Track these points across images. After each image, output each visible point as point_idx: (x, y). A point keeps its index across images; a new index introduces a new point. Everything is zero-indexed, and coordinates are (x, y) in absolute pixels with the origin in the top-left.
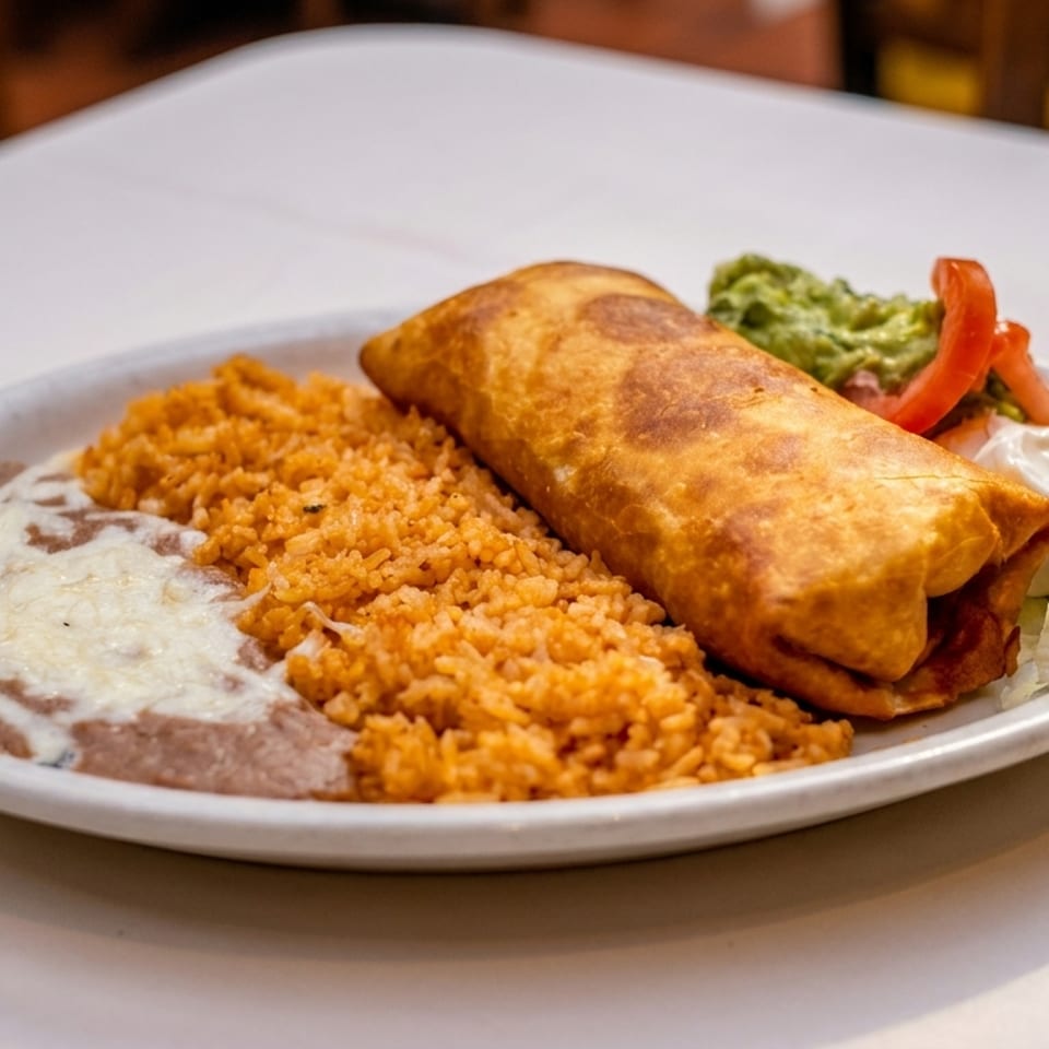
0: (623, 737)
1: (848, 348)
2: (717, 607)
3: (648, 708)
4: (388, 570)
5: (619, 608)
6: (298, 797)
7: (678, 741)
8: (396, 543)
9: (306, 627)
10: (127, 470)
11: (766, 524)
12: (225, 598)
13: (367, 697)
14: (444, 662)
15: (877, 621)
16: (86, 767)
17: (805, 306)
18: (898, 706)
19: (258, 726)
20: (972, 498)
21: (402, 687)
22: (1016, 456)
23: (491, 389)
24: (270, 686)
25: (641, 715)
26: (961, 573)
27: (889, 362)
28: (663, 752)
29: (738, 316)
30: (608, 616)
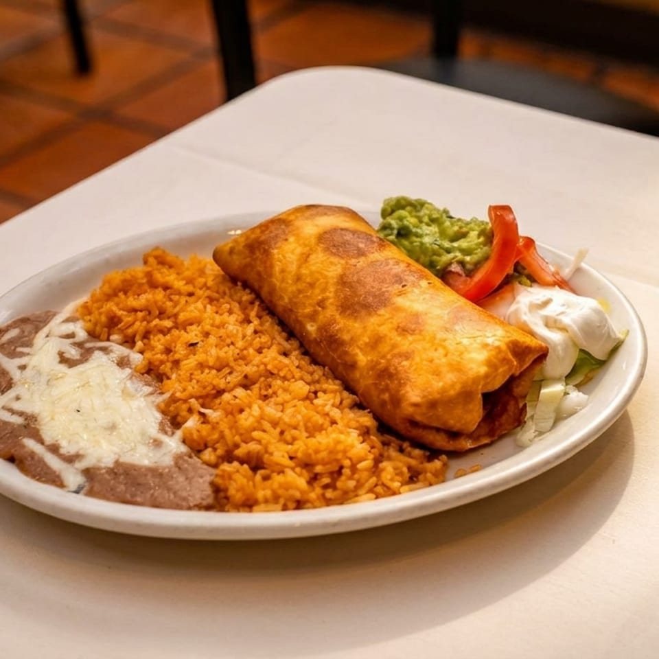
0: (339, 472)
1: (448, 251)
2: (383, 403)
3: (350, 459)
4: (229, 378)
5: (338, 400)
6: (190, 508)
7: (365, 475)
8: (232, 364)
9: (190, 411)
10: (104, 319)
11: (405, 363)
12: (151, 394)
13: (220, 452)
14: (256, 434)
15: (459, 411)
16: (91, 493)
17: (428, 225)
18: (469, 445)
19: (170, 468)
20: (504, 347)
21: (237, 446)
22: (525, 314)
23: (276, 281)
24: (174, 444)
25: (347, 463)
26: (497, 384)
27: (468, 258)
28: (358, 481)
29: (395, 232)
30: (333, 405)
